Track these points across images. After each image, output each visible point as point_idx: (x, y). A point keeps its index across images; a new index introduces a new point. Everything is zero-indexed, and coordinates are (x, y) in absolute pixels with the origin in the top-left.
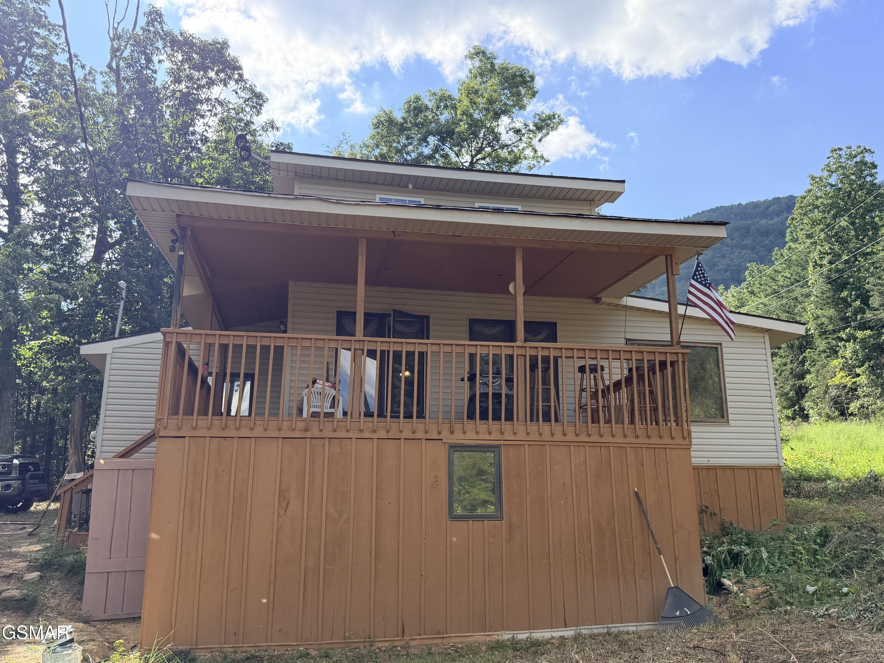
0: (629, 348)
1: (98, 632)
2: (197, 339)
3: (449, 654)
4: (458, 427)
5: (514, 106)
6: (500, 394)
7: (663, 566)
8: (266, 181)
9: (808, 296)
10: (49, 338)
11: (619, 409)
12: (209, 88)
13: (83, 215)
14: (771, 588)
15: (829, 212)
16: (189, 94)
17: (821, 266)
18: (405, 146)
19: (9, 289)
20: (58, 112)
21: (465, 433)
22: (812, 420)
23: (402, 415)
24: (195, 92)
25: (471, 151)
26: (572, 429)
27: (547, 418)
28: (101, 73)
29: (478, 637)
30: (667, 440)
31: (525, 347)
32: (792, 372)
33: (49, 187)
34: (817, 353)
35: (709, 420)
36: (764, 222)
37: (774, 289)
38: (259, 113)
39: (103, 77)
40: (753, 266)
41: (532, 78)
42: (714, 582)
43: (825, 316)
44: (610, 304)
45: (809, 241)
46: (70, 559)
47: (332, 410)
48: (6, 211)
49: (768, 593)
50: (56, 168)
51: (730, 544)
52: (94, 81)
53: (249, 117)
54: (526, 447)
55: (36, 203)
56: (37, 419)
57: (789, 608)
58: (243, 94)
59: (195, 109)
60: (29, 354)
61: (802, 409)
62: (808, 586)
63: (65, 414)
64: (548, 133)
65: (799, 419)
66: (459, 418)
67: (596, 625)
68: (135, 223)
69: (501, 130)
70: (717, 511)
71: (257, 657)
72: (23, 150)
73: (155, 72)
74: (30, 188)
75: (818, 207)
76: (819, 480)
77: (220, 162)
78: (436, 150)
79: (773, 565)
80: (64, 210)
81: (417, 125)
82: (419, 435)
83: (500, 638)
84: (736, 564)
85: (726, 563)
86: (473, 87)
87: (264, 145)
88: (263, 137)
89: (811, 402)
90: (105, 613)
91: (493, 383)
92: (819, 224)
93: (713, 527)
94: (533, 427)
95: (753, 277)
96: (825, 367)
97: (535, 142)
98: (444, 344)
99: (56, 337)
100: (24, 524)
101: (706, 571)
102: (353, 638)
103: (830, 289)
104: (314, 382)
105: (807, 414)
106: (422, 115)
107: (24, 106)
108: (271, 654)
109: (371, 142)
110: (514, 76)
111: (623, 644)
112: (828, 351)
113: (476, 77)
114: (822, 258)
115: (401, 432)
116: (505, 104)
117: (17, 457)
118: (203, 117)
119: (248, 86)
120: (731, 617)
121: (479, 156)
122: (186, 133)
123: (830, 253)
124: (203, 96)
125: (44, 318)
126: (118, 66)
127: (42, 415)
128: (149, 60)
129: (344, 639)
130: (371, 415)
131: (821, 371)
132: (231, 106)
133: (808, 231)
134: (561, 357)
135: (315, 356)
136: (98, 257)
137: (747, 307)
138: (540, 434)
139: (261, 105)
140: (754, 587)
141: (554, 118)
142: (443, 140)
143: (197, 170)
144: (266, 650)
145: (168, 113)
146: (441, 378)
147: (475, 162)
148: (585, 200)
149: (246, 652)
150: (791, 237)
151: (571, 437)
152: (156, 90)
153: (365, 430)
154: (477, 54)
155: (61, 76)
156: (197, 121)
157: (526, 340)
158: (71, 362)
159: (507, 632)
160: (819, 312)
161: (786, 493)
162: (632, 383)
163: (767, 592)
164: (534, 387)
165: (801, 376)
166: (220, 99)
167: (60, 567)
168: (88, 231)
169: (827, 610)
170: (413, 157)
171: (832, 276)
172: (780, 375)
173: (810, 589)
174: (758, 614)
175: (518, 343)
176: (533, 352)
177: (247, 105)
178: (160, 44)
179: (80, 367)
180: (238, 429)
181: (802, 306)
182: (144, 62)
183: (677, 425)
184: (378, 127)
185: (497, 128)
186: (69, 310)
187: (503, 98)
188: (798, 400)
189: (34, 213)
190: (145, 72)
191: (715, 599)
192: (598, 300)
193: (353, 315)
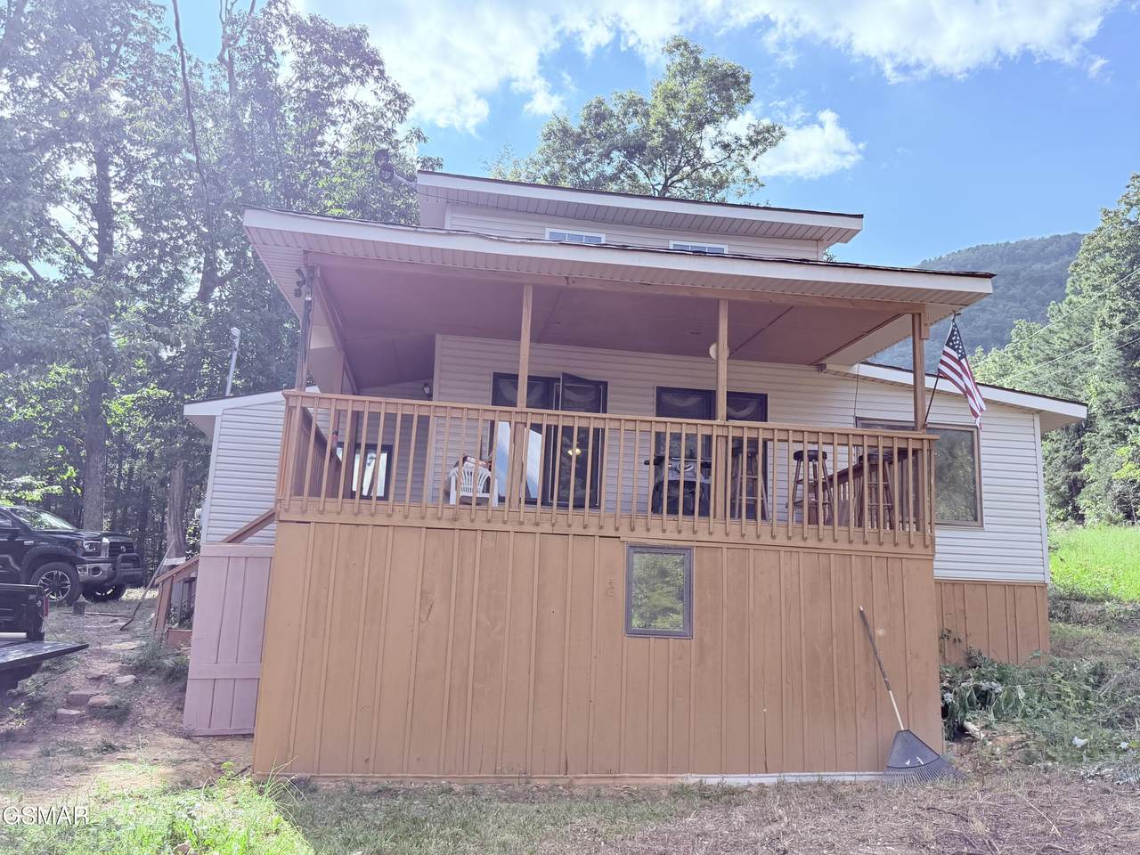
0: (860, 431)
1: (202, 750)
2: (325, 404)
3: (622, 798)
4: (640, 523)
5: (723, 114)
6: (694, 483)
7: (892, 704)
8: (409, 206)
9: (1091, 364)
10: (145, 391)
11: (844, 505)
12: (342, 87)
13: (187, 243)
14: (1028, 737)
15: (1124, 257)
16: (318, 94)
17: (1111, 327)
18: (583, 163)
19: (99, 334)
20: (159, 115)
21: (648, 530)
22: (1088, 522)
23: (571, 503)
24: (325, 92)
25: (665, 171)
26: (782, 530)
27: (751, 512)
28: (210, 66)
29: (658, 779)
30: (904, 548)
31: (728, 426)
32: (1065, 461)
33: (147, 206)
34: (1099, 437)
35: (958, 522)
36: (1037, 266)
37: (1048, 355)
38: (402, 120)
39: (212, 70)
40: (1021, 323)
41: (748, 79)
42: (954, 725)
43: (1113, 391)
44: (837, 373)
45: (1097, 294)
46: (169, 662)
47: (486, 495)
48: (95, 236)
49: (1024, 744)
50: (155, 184)
51: (977, 679)
52: (201, 76)
53: (390, 123)
54: (725, 550)
55: (131, 226)
56: (129, 488)
57: (1050, 764)
58: (383, 96)
59: (326, 114)
60: (121, 410)
61: (1076, 509)
62: (1076, 738)
63: (163, 483)
64: (765, 150)
65: (1071, 520)
66: (642, 511)
67: (804, 772)
68: (250, 254)
69: (706, 145)
70: (962, 637)
71: (390, 790)
72: (117, 160)
73: (277, 66)
74: (124, 208)
75: (1110, 250)
76: (1094, 601)
77: (354, 180)
78: (621, 169)
79: (1031, 707)
80: (165, 236)
81: (599, 136)
82: (591, 531)
83: (685, 782)
84: (984, 704)
85: (971, 704)
86: (672, 89)
87: (407, 159)
88: (407, 150)
89: (1089, 499)
90: (209, 727)
91: (685, 468)
92: (1111, 273)
93: (956, 657)
94: (733, 526)
95: (1021, 338)
96: (1109, 456)
97: (748, 161)
98: (626, 420)
99: (152, 391)
100: (115, 616)
101: (946, 711)
102: (506, 772)
103: (1121, 356)
104: (465, 459)
105: (1083, 515)
106: (604, 124)
107: (117, 106)
108: (407, 787)
109: (540, 158)
110: (725, 75)
111: (838, 798)
112: (1114, 435)
113: (675, 76)
114: (1113, 316)
115: (569, 526)
116: (712, 110)
117: (106, 535)
118: (334, 123)
119: (390, 85)
120: (975, 771)
121: (675, 178)
122: (313, 145)
123: (1123, 311)
124: (335, 97)
125: (139, 368)
126: (231, 58)
127: (135, 484)
128: (270, 51)
129: (495, 773)
130: (534, 502)
131: (1103, 461)
132: (368, 110)
133: (1095, 280)
134: (772, 440)
135: (468, 428)
136: (204, 295)
137: (1012, 376)
138: (743, 536)
139: (405, 110)
140: (1005, 734)
141: (774, 130)
142: (630, 156)
143: (326, 190)
144: (401, 782)
145: (292, 117)
146: (621, 460)
147: (670, 185)
148: (810, 239)
149: (377, 783)
150: (1073, 288)
151: (781, 541)
152: (278, 88)
153: (525, 523)
154: (678, 46)
155: (163, 70)
156: (327, 128)
157: (729, 417)
158: (171, 422)
159: (693, 775)
160: (1104, 385)
161: (1051, 616)
162: (862, 475)
163: (1022, 742)
164: (736, 476)
165: (1078, 467)
166: (355, 102)
167: (158, 670)
168: (192, 262)
169: (1099, 769)
170: (591, 177)
171: (1124, 340)
172: (1050, 464)
173: (1079, 742)
174: (1010, 770)
175: (718, 422)
176: (738, 433)
177: (388, 109)
178: (284, 31)
179: (182, 429)
180: (373, 515)
181: (1083, 377)
182: (264, 53)
183: (918, 529)
184: (549, 139)
185: (699, 142)
186: (169, 358)
187: (709, 104)
188: (1072, 496)
189: (128, 238)
190: (264, 66)
191: (956, 747)
192: (821, 367)
193: (514, 378)
